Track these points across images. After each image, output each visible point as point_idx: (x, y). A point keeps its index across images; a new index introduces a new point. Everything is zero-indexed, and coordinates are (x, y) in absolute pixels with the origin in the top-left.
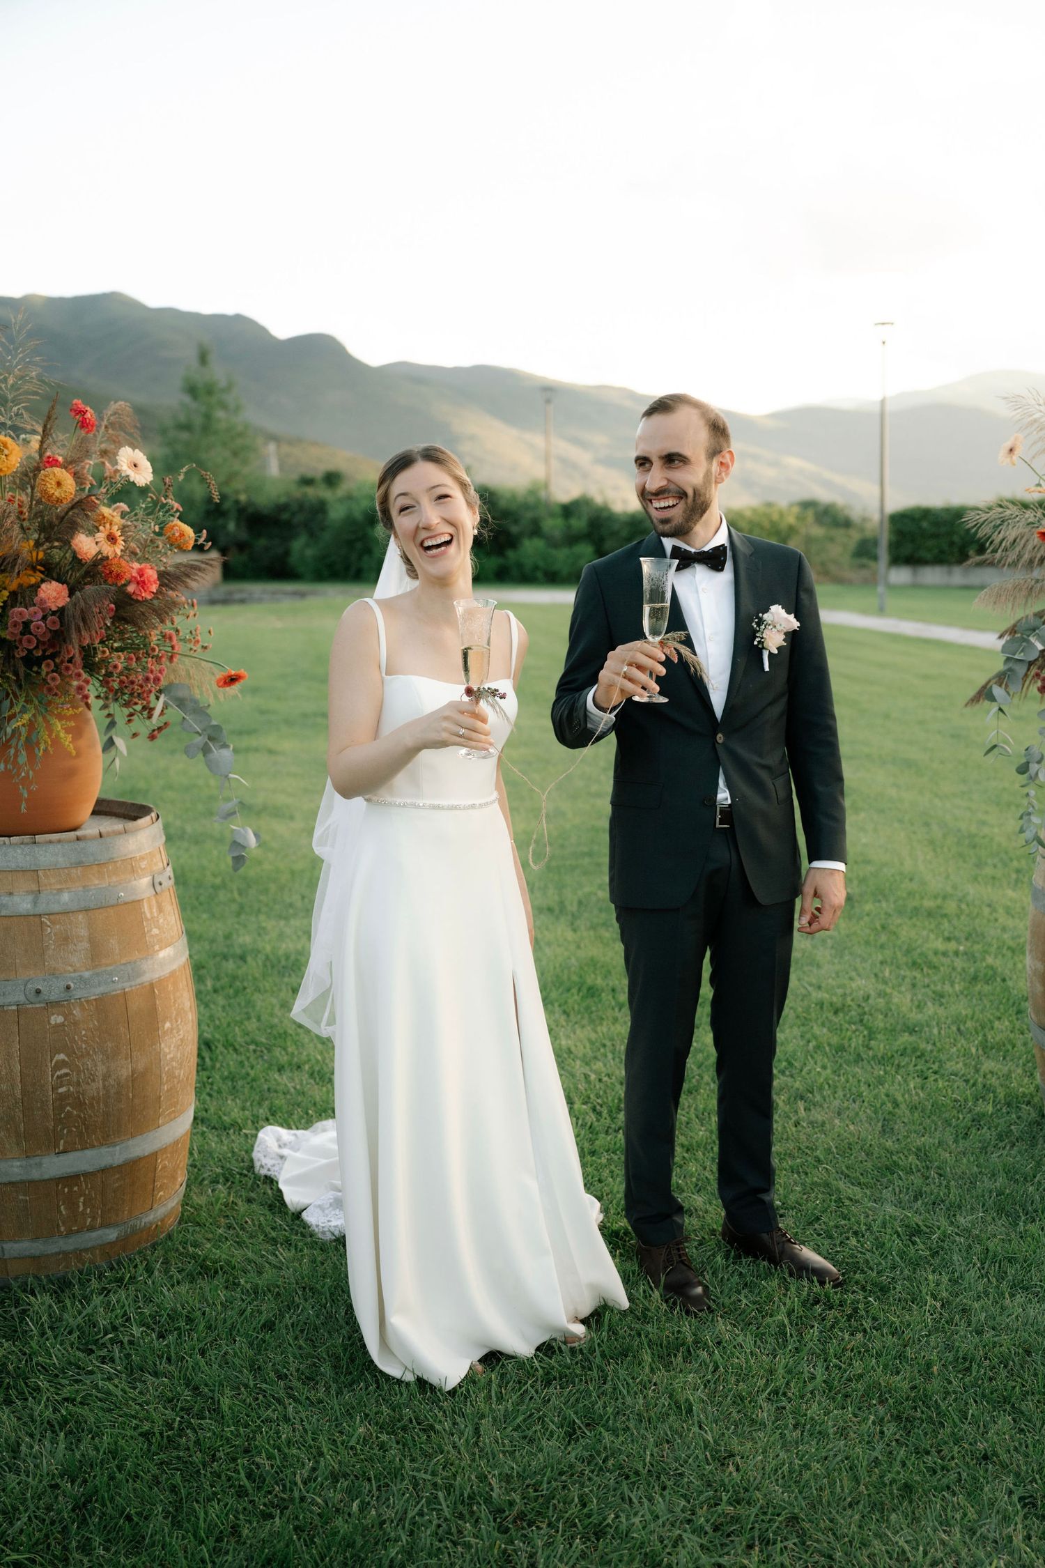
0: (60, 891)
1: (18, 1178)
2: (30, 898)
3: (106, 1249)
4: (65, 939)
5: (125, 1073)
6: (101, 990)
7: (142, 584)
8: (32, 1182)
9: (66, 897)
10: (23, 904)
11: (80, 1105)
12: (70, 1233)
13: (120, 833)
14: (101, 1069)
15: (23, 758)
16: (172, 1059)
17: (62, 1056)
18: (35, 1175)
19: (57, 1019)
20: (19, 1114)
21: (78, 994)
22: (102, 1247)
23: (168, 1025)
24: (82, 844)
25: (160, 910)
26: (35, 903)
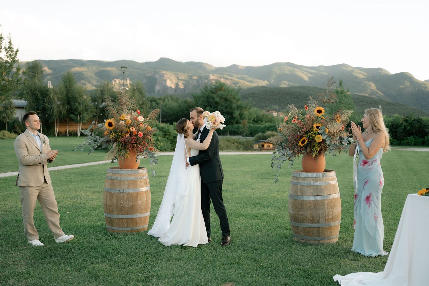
0: (124, 177)
1: (115, 217)
2: (120, 178)
3: (128, 231)
4: (124, 184)
5: (131, 204)
6: (129, 192)
7: (140, 135)
8: (117, 218)
9: (125, 178)
10: (119, 179)
11: (124, 208)
12: (123, 227)
13: (135, 170)
14: (127, 203)
15: (123, 159)
16: (140, 204)
17: (122, 200)
18: (118, 217)
19: (122, 195)
20: (116, 208)
21: (125, 192)
22: (128, 230)
23: (140, 199)
24: (128, 171)
25: (141, 182)
26: (121, 178)
